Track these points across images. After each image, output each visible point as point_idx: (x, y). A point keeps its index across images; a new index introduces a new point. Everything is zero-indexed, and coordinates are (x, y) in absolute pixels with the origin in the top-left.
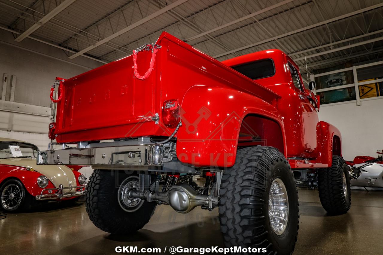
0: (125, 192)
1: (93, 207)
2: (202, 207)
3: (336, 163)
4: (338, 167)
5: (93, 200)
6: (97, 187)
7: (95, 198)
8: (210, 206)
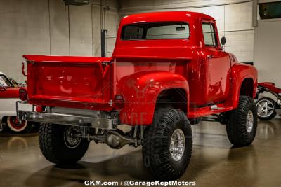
0: (69, 134)
2: (130, 145)
6: (50, 131)
7: (50, 140)
8: (136, 144)
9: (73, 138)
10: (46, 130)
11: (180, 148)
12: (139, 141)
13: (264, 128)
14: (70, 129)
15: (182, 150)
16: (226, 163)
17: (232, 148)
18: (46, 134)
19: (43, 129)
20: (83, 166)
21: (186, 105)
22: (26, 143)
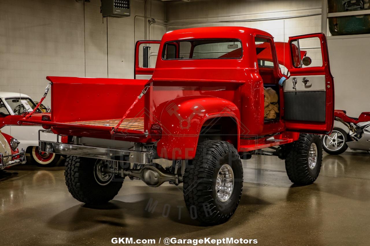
0: (99, 168)
1: (75, 181)
2: (170, 182)
3: (305, 135)
4: (305, 140)
5: (75, 176)
6: (78, 164)
7: (77, 174)
8: (177, 182)
9: (105, 173)
10: (73, 163)
11: (228, 187)
12: (181, 178)
13: (333, 163)
14: (101, 162)
15: (230, 190)
16: (284, 204)
17: (292, 186)
18: (73, 167)
19: (70, 162)
20: (115, 206)
21: (237, 137)
22: (53, 178)
